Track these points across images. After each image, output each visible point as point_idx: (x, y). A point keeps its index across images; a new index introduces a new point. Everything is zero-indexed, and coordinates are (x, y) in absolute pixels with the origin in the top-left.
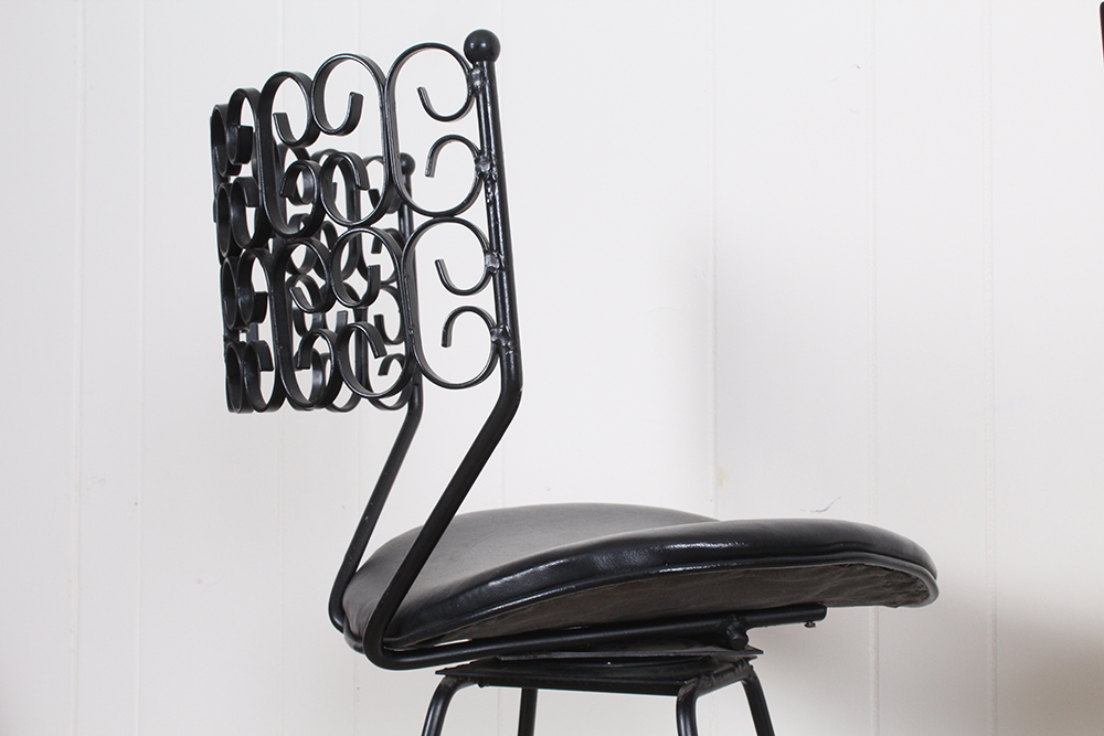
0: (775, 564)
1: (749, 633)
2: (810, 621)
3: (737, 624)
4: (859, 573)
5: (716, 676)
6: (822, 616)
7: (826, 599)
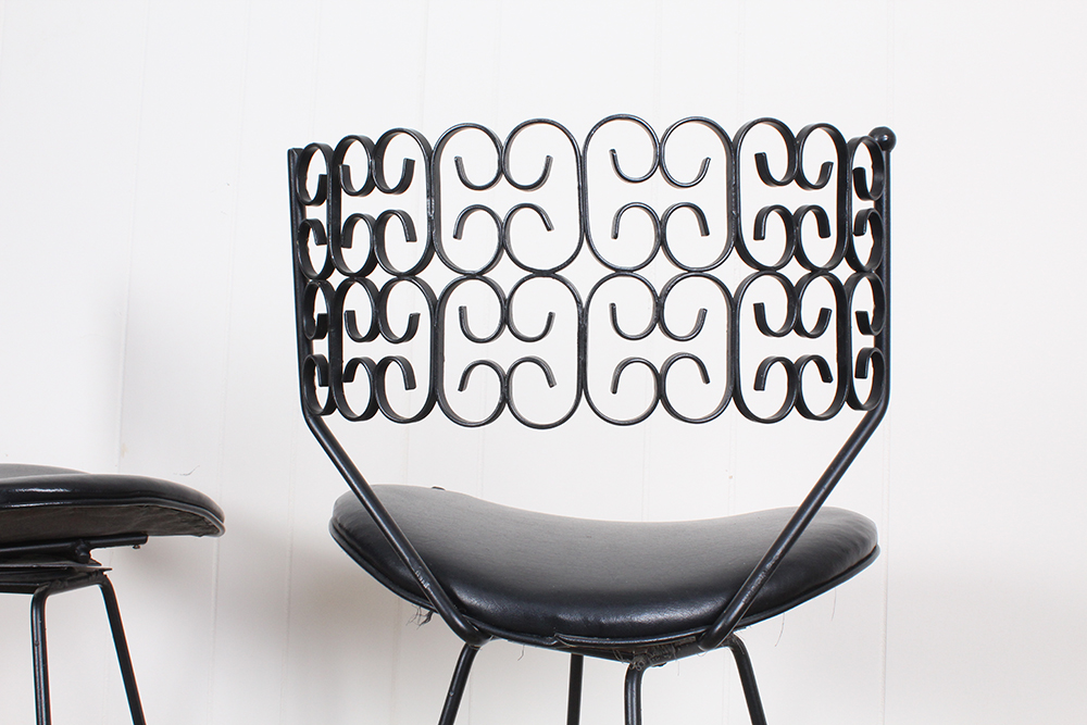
0: (87, 504)
1: (92, 552)
2: (136, 544)
3: (83, 545)
4: (157, 512)
5: (69, 581)
6: (145, 541)
7: (147, 530)
